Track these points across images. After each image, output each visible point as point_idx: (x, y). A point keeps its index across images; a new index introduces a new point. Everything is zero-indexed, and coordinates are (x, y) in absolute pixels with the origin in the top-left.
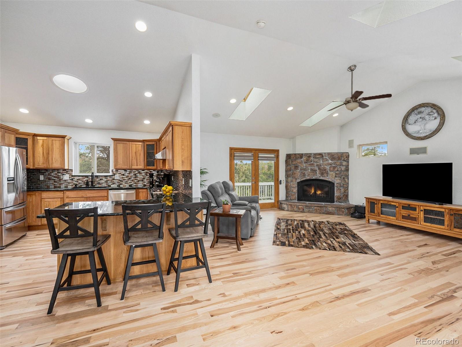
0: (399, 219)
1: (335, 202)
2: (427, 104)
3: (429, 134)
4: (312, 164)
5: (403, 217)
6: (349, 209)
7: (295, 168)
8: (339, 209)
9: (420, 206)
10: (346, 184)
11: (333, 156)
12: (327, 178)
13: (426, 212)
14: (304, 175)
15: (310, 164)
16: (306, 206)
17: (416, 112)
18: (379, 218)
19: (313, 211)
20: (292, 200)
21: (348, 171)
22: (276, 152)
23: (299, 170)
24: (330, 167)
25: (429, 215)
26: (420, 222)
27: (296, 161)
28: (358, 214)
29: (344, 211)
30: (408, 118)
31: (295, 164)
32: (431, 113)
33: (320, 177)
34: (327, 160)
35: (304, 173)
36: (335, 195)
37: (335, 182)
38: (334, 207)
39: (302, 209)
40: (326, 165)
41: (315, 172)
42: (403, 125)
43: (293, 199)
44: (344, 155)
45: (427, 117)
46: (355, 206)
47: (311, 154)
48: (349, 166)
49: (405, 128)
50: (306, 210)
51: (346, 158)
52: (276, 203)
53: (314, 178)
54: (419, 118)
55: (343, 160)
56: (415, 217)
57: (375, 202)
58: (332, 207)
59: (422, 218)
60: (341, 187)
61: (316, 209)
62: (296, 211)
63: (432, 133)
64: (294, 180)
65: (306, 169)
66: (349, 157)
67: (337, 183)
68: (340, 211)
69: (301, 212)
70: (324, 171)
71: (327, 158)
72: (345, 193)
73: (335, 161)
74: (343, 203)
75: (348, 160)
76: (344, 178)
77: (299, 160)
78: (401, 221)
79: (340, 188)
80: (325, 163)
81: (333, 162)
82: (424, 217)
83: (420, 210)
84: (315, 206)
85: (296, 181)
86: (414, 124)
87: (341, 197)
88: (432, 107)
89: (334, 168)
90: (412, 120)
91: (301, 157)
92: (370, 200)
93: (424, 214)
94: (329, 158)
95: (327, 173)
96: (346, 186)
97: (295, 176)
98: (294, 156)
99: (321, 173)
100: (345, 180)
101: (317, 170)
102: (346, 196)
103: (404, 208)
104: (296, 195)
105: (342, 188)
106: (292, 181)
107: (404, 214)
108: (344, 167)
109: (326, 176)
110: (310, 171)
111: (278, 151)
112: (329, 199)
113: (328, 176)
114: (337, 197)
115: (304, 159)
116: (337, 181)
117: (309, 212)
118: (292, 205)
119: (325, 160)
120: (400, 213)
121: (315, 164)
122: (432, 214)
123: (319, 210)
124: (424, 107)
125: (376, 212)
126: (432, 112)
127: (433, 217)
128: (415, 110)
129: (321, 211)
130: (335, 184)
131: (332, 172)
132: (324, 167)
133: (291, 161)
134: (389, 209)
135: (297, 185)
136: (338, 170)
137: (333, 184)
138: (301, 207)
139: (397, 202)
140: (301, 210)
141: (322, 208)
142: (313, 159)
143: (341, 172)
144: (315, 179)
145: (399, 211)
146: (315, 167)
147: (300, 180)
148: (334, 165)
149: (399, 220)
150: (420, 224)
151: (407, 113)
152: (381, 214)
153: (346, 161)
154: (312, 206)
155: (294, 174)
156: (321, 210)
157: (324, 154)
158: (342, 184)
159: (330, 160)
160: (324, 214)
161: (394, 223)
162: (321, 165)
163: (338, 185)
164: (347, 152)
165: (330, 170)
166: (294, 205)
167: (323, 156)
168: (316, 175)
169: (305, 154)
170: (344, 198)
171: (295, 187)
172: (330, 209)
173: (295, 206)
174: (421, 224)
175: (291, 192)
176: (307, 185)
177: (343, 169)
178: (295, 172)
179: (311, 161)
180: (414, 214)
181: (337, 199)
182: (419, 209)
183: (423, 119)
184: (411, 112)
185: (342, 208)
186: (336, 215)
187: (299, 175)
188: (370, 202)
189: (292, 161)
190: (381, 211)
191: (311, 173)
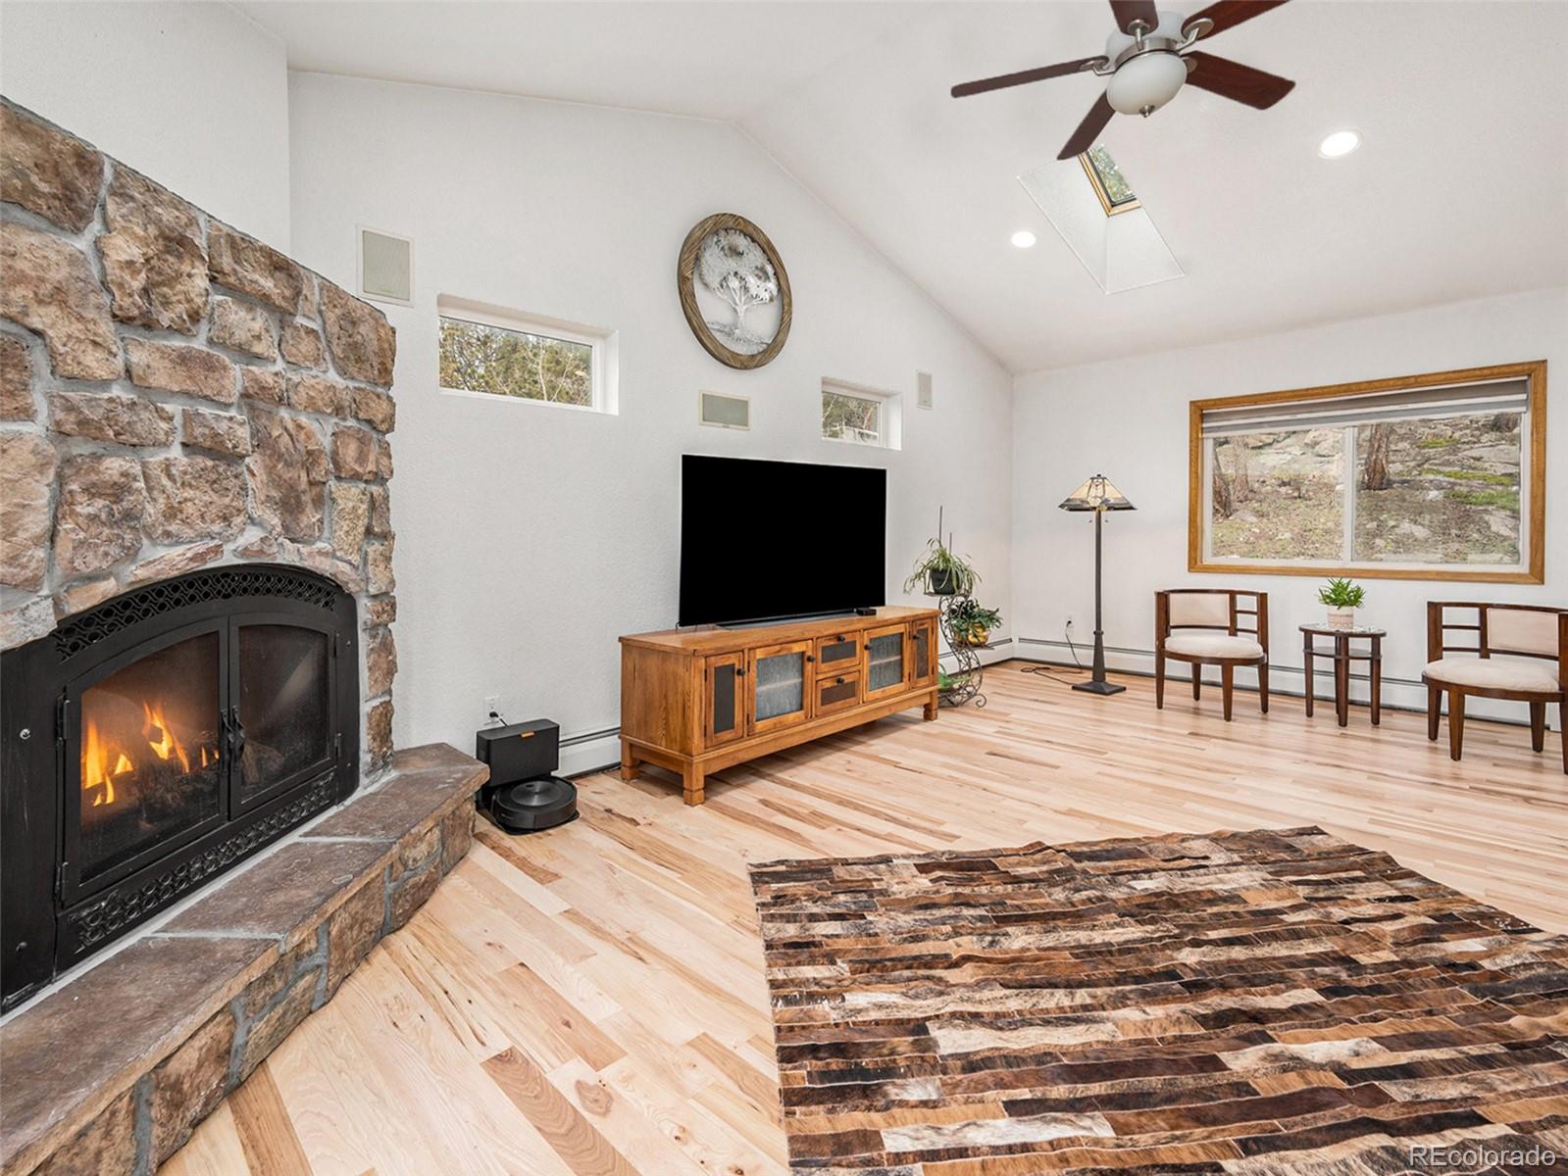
0: (814, 711)
3: (759, 354)
8: (452, 823)
9: (862, 632)
11: (353, 323)
12: (327, 555)
13: (873, 648)
17: (723, 239)
18: (752, 743)
23: (38, 429)
24: (335, 435)
26: (861, 696)
32: (761, 273)
36: (365, 707)
37: (359, 583)
45: (752, 282)
54: (732, 274)
56: (852, 679)
57: (734, 665)
59: (866, 675)
63: (765, 351)
67: (378, 597)
73: (365, 387)
78: (819, 717)
80: (306, 376)
81: (351, 384)
83: (862, 648)
86: (718, 288)
89: (364, 449)
92: (712, 659)
101: (244, 457)
107: (826, 685)
112: (333, 773)
113: (328, 526)
114: (379, 723)
116: (376, 574)
120: (817, 682)
122: (881, 652)
124: (746, 239)
125: (738, 717)
126: (763, 267)
127: (884, 661)
128: (722, 233)
130: (364, 603)
131: (354, 491)
136: (380, 466)
137: (351, 601)
145: (814, 676)
149: (814, 715)
150: (861, 701)
152: (757, 720)
159: (336, 359)
161: (797, 740)
163: (379, 609)
165: (337, 469)
174: (864, 702)
180: (849, 669)
182: (860, 644)
183: (742, 281)
184: (711, 234)
186: (439, 881)
188: (716, 670)
191: (189, 493)
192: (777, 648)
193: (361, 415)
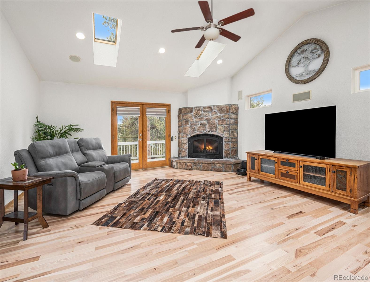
0: (278, 176)
1: (224, 158)
2: (310, 40)
3: (312, 76)
4: (202, 118)
5: (282, 175)
6: (236, 165)
7: (185, 123)
8: (226, 166)
9: (299, 161)
10: (234, 139)
11: (222, 108)
12: (216, 133)
13: (306, 168)
14: (194, 130)
15: (199, 118)
16: (195, 163)
17: (299, 51)
18: (259, 175)
19: (201, 169)
20: (183, 157)
21: (238, 124)
22: (168, 106)
23: (189, 125)
24: (218, 121)
25: (309, 172)
26: (299, 181)
27: (186, 116)
28: (243, 170)
29: (231, 167)
30: (291, 60)
31: (186, 119)
32: (315, 51)
33: (209, 132)
34: (216, 113)
35: (194, 128)
36: (224, 150)
37: (223, 136)
38: (221, 164)
39: (191, 166)
40: (214, 119)
41: (204, 127)
42: (287, 69)
43: (184, 155)
44: (233, 108)
45: (310, 56)
46: (241, 162)
47: (200, 107)
48: (239, 119)
49: (289, 72)
50: (194, 167)
51: (235, 110)
52: (168, 161)
53: (203, 133)
54: (302, 58)
55: (232, 113)
56: (294, 174)
57: (255, 157)
58: (219, 164)
59: (301, 175)
60: (229, 141)
61: (204, 166)
62: (185, 168)
63: (315, 74)
64: (185, 136)
65: (196, 124)
66: (238, 110)
67: (226, 138)
68: (227, 167)
69: (189, 169)
70: (213, 126)
71: (215, 111)
72: (233, 148)
73: (224, 114)
74: (231, 158)
75: (237, 113)
76: (232, 132)
77: (189, 115)
78: (280, 179)
79: (229, 143)
80: (214, 116)
81: (222, 115)
82: (304, 175)
83: (299, 167)
84: (203, 163)
85: (186, 137)
86: (297, 65)
87: (229, 152)
88: (315, 44)
89: (223, 121)
90: (295, 62)
91: (191, 111)
92: (250, 155)
93: (304, 171)
94: (218, 111)
95: (216, 127)
96: (235, 141)
97: (186, 131)
98: (184, 110)
99: (210, 127)
100: (234, 134)
101: (206, 125)
102: (235, 152)
103: (283, 163)
104: (187, 152)
105: (230, 143)
106: (182, 137)
107: (282, 171)
108: (233, 120)
109: (215, 131)
110: (199, 125)
111: (169, 105)
112: (218, 155)
113: (217, 130)
114: (226, 153)
115: (194, 112)
116: (225, 135)
117: (197, 169)
118: (181, 162)
119: (214, 113)
120: (279, 169)
121: (205, 118)
122: (312, 171)
123: (207, 167)
124: (308, 45)
125: (256, 168)
126: (315, 49)
127: (313, 175)
128: (298, 50)
129: (208, 169)
130: (224, 139)
131: (221, 126)
132: (213, 121)
133: (181, 115)
134: (269, 165)
135: (187, 141)
136: (227, 123)
137: (222, 138)
138: (189, 164)
139: (275, 157)
140: (189, 168)
141: (210, 165)
142: (202, 112)
143: (230, 125)
144: (205, 134)
145: (278, 167)
146: (205, 121)
147: (191, 135)
148: (223, 118)
149: (278, 178)
150: (298, 183)
151: (290, 54)
152: (261, 171)
153: (235, 114)
154: (201, 163)
155: (185, 130)
156: (209, 167)
157: (213, 107)
158: (230, 139)
159: (219, 113)
160: (211, 171)
161: (273, 182)
162: (210, 119)
163: (226, 139)
164: (237, 104)
165: (218, 124)
166: (182, 162)
167: (212, 109)
168: (206, 130)
169: (195, 107)
170: (232, 153)
171: (185, 143)
172: (218, 165)
173: (183, 164)
174: (300, 183)
175: (182, 149)
176: (196, 141)
177: (231, 123)
178: (185, 127)
179: (201, 115)
180: (292, 171)
181: (225, 155)
182: (298, 165)
183: (306, 58)
184: (294, 53)
185: (229, 164)
186: (223, 171)
187: (189, 131)
188: (251, 157)
189: (183, 116)
190: (261, 168)
191: (200, 128)
192: (266, 157)
193: (224, 118)
